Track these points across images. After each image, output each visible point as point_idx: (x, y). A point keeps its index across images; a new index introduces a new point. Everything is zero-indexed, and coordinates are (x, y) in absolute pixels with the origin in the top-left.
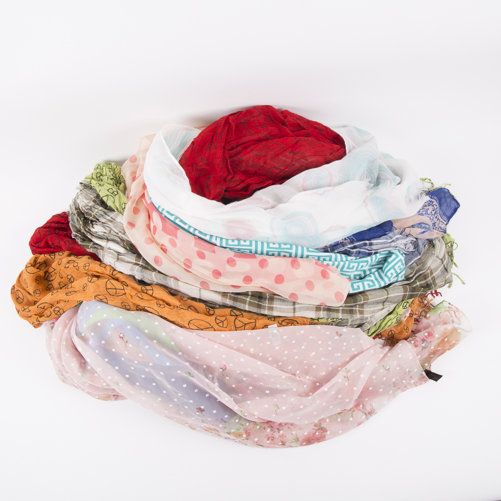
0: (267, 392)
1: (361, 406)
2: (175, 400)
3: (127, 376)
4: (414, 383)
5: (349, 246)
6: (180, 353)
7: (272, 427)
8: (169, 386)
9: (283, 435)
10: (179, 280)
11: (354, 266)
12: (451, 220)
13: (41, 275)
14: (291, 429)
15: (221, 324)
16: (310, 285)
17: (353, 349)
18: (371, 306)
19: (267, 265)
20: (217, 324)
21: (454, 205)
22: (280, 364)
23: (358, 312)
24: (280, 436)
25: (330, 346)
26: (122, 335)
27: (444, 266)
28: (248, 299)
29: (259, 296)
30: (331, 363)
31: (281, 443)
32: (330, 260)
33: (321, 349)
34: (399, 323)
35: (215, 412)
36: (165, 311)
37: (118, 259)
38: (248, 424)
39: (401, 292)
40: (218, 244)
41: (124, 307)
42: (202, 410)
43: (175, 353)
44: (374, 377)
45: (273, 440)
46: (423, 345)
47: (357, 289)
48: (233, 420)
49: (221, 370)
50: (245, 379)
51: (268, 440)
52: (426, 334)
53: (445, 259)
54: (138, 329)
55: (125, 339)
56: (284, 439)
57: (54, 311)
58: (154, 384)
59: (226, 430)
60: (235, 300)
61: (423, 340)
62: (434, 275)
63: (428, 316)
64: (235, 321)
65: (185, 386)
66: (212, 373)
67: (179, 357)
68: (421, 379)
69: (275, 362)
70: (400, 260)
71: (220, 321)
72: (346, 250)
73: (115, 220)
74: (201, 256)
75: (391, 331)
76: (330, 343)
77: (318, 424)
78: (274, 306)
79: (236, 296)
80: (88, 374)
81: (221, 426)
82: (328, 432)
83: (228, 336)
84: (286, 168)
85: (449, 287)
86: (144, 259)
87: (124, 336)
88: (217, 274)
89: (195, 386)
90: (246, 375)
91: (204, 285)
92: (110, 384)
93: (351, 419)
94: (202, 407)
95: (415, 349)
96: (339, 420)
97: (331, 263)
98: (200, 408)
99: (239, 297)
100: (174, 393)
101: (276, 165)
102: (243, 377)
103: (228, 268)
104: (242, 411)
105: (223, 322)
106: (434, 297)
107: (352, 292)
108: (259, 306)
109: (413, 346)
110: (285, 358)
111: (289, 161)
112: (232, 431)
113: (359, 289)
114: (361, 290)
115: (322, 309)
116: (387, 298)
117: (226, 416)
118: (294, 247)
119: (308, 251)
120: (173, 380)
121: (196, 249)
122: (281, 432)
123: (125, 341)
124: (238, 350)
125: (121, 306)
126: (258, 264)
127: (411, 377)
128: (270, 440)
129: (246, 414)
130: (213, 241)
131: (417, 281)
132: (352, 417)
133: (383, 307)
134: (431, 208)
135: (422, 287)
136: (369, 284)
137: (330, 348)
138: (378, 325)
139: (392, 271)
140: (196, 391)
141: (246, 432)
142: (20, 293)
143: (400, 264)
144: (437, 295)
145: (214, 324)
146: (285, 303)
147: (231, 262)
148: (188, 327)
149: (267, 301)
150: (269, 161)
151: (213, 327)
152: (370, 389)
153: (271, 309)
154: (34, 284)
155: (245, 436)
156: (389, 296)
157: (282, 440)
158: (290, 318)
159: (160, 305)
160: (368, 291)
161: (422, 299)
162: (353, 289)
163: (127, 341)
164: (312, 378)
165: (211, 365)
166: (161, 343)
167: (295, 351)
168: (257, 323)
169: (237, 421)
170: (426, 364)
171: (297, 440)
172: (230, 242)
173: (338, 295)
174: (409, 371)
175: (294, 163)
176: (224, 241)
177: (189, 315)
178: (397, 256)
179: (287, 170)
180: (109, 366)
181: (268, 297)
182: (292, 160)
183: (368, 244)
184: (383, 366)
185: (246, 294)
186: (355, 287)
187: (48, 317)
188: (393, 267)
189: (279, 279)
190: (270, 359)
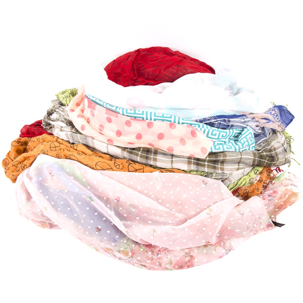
0: (150, 222)
1: (222, 244)
2: (82, 221)
3: (53, 203)
4: (263, 228)
5: (213, 120)
6: (89, 187)
7: (153, 251)
8: (77, 209)
9: (160, 258)
10: (94, 139)
11: (216, 134)
12: (289, 126)
13: (21, 149)
14: (167, 255)
15: (118, 167)
16: (182, 141)
17: (216, 197)
18: (229, 165)
19: (153, 126)
20: (115, 166)
21: (290, 117)
22: (160, 201)
23: (219, 168)
24: (158, 258)
25: (198, 191)
26: (51, 172)
27: (284, 148)
28: (140, 153)
29: (147, 151)
30: (199, 206)
31: (158, 264)
32: (199, 127)
33: (191, 193)
34: (252, 184)
35: (109, 232)
36: (82, 157)
37: (61, 130)
38: (134, 246)
39: (252, 156)
40: (121, 113)
41: (58, 157)
42: (99, 230)
43: (86, 187)
44: (232, 219)
45: (152, 260)
46: (270, 198)
47: (218, 149)
48: (122, 241)
49: (116, 201)
50: (133, 210)
51: (148, 260)
52: (272, 192)
53: (285, 144)
54: (62, 168)
55: (52, 174)
56: (161, 261)
57: (21, 167)
58: (69, 209)
59: (117, 248)
60: (131, 153)
61: (270, 196)
62: (277, 151)
63: (273, 182)
64: (128, 166)
65: (88, 208)
66: (110, 204)
67: (88, 189)
68: (269, 226)
69: (157, 199)
70: (251, 133)
71: (117, 165)
72: (211, 122)
73: (64, 110)
74: (109, 120)
75: (245, 190)
76: (198, 189)
77: (188, 253)
78: (158, 157)
79: (131, 151)
80: (30, 204)
81: (113, 244)
82: (196, 260)
83: (123, 176)
84: (173, 75)
85: (289, 166)
86: (76, 129)
87: (52, 171)
88: (119, 133)
89: (95, 210)
90: (134, 207)
91: (110, 141)
92: (42, 210)
93: (214, 252)
94: (100, 227)
95: (263, 201)
96: (205, 252)
97: (199, 129)
98: (98, 228)
99: (134, 151)
100: (80, 215)
101: (167, 74)
102: (132, 209)
103: (126, 128)
104: (127, 231)
105: (119, 165)
106: (278, 172)
107: (214, 151)
108: (147, 158)
109: (262, 199)
110: (164, 197)
111: (175, 71)
112: (122, 249)
113: (220, 149)
114: (221, 150)
115: (192, 162)
116: (241, 158)
117: (117, 237)
118: (173, 117)
119: (183, 119)
120: (80, 203)
121: (106, 116)
122: (159, 256)
123: (52, 175)
124: (129, 186)
125: (56, 157)
126: (146, 125)
127: (260, 223)
128: (150, 260)
129: (131, 234)
130: (118, 110)
131: (264, 152)
132: (215, 251)
133: (238, 167)
134: (273, 112)
135: (268, 156)
136: (227, 147)
137: (198, 193)
138: (235, 183)
139: (245, 139)
140: (96, 214)
141: (132, 251)
142: (7, 160)
143: (250, 135)
144: (280, 172)
145: (113, 166)
146: (166, 156)
147: (128, 123)
148: (95, 168)
149: (152, 154)
150: (162, 71)
151: (112, 168)
152: (229, 228)
153: (155, 160)
154: (15, 153)
155: (130, 254)
156: (242, 157)
157: (159, 261)
158: (170, 170)
159: (80, 154)
160: (226, 151)
161: (269, 173)
162: (216, 149)
163: (53, 175)
164: (184, 216)
165: (109, 197)
166: (76, 178)
167: (171, 192)
168: (144, 169)
169: (125, 241)
170: (273, 216)
171: (171, 263)
172: (129, 111)
173: (203, 150)
174: (259, 217)
175: (178, 72)
176: (125, 111)
177: (96, 159)
178: (248, 130)
179: (174, 77)
180: (42, 196)
181: (153, 151)
182: (177, 71)
183: (227, 121)
184: (239, 211)
185: (138, 149)
186: (217, 147)
187: (17, 171)
188: (245, 137)
189: (161, 136)
190: (153, 196)
